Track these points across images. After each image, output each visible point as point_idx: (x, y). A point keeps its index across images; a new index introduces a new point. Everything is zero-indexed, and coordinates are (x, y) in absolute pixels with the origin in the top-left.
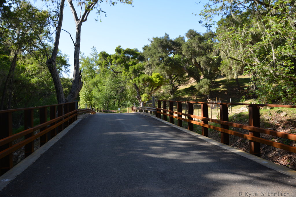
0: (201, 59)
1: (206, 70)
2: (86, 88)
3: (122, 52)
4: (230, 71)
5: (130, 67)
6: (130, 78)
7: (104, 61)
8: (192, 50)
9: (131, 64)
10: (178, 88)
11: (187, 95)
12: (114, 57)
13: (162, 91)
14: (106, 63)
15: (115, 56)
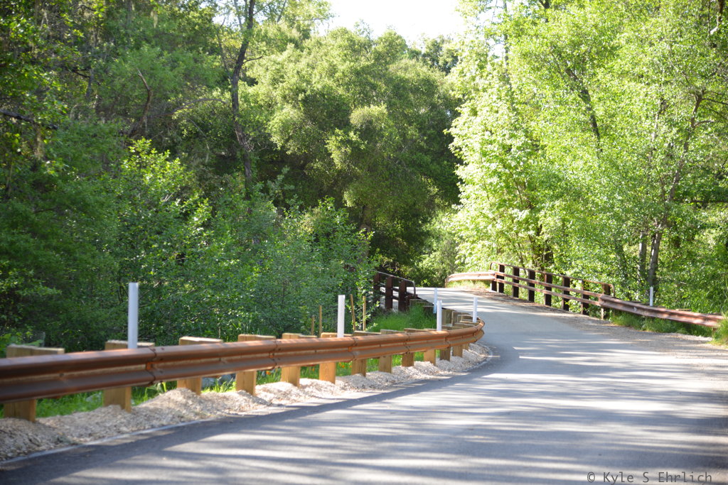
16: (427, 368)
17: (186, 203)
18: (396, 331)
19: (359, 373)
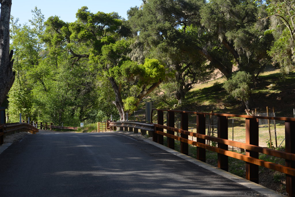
0: (235, 35)
1: (244, 56)
2: (20, 83)
3: (90, 19)
4: (288, 57)
5: (103, 46)
6: (104, 67)
7: (55, 35)
8: (219, 18)
9: (106, 42)
10: (191, 88)
11: (208, 102)
12: (74, 27)
13: (161, 93)
14: (59, 39)
15: (76, 26)
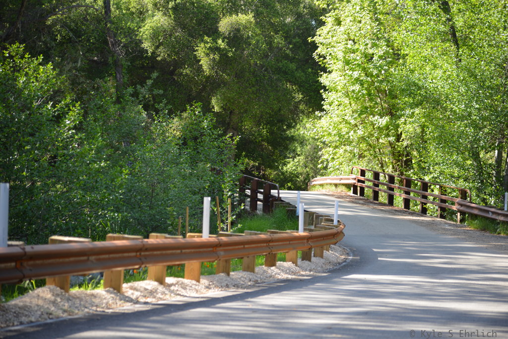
16: (289, 269)
17: (58, 106)
18: (259, 232)
19: (223, 272)
